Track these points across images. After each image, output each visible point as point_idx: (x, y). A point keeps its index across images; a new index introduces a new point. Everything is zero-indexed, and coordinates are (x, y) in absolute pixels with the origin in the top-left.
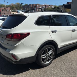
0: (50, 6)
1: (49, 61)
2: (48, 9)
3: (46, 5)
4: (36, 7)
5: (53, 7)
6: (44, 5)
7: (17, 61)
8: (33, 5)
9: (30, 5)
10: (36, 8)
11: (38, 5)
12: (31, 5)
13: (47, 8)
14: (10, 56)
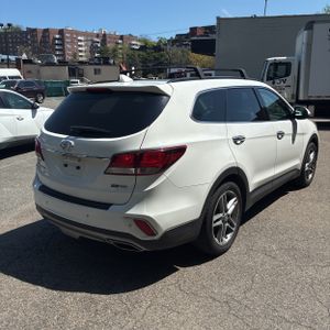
0: (122, 37)
1: (229, 236)
2: (115, 50)
3: (105, 35)
4: (62, 39)
5: (137, 45)
6: (98, 36)
7: (156, 238)
8: (46, 31)
9: (32, 31)
10: (62, 45)
11: (72, 32)
12: (35, 30)
13: (110, 46)
14: (130, 226)
